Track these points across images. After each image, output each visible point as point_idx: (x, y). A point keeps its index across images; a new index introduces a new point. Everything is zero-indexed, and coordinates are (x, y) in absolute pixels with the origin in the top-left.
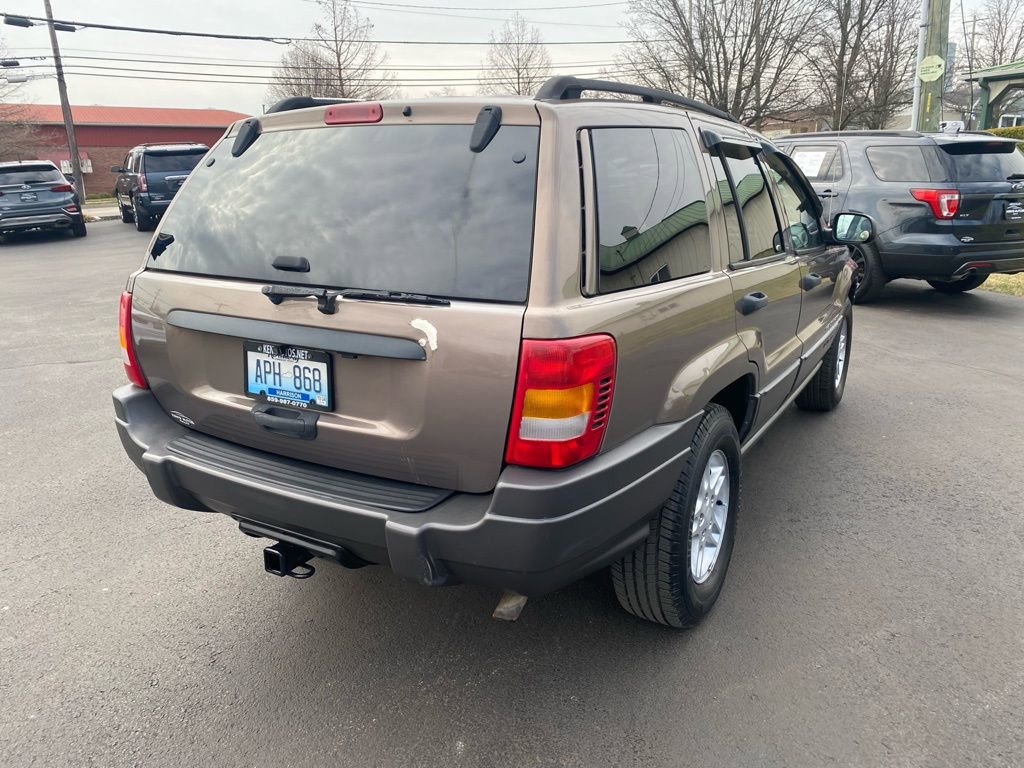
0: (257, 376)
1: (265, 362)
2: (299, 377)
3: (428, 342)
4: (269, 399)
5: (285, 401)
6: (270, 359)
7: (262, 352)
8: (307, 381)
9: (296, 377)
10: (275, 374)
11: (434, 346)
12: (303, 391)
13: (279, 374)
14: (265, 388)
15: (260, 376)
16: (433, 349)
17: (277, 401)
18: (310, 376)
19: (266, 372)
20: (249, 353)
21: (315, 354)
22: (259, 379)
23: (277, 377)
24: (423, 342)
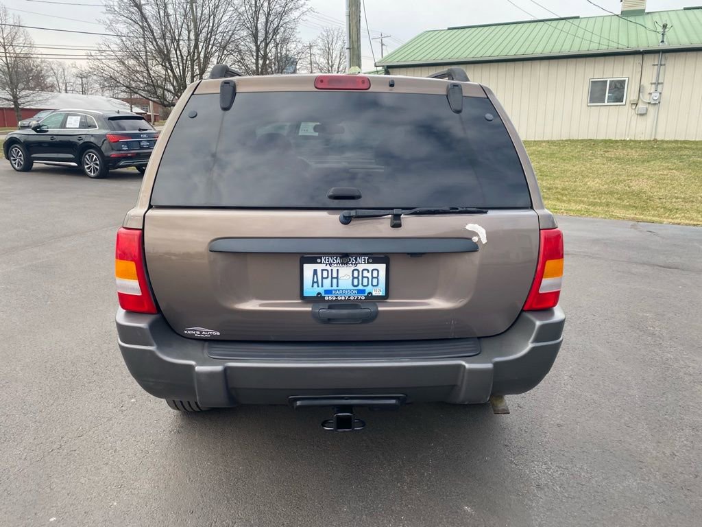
0: (313, 282)
1: (323, 270)
2: (358, 278)
3: (479, 239)
4: (326, 298)
5: (343, 298)
6: (328, 267)
7: (321, 263)
8: (365, 280)
9: (354, 278)
10: (332, 278)
11: (484, 241)
12: (360, 287)
13: (337, 278)
14: (321, 290)
15: (317, 282)
16: (484, 243)
17: (335, 298)
18: (369, 275)
19: (323, 278)
20: (306, 266)
21: (375, 258)
22: (315, 285)
23: (335, 281)
24: (475, 239)
